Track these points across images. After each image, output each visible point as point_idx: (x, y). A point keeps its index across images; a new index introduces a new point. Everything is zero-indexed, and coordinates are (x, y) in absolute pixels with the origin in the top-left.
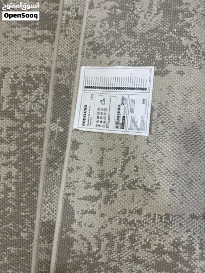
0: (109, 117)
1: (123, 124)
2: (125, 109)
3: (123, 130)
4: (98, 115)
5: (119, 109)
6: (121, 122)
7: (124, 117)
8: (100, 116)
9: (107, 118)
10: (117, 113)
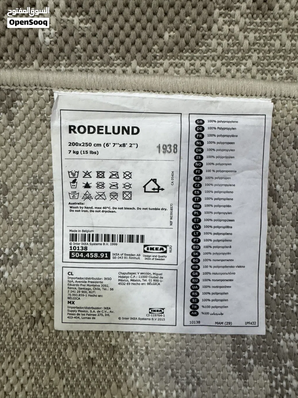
0: (106, 210)
1: (85, 255)
2: (131, 256)
3: (67, 257)
4: (107, 175)
5: (131, 239)
6: (91, 248)
7: (107, 255)
8: (107, 181)
9: (101, 203)
10: (117, 232)
